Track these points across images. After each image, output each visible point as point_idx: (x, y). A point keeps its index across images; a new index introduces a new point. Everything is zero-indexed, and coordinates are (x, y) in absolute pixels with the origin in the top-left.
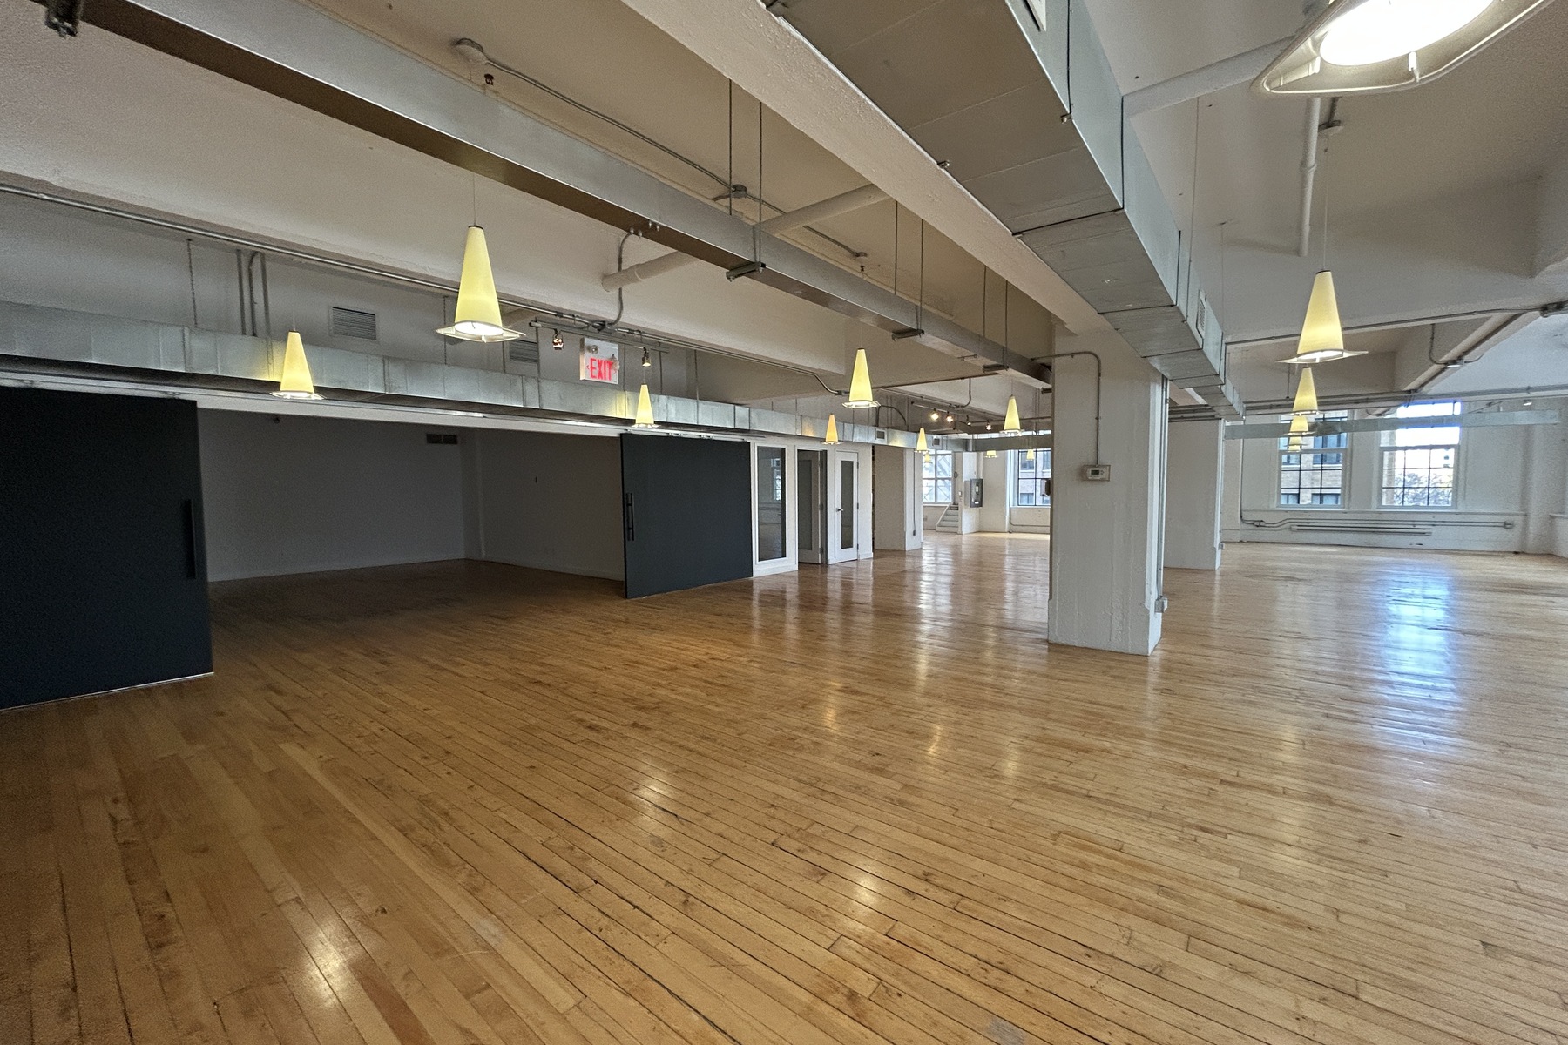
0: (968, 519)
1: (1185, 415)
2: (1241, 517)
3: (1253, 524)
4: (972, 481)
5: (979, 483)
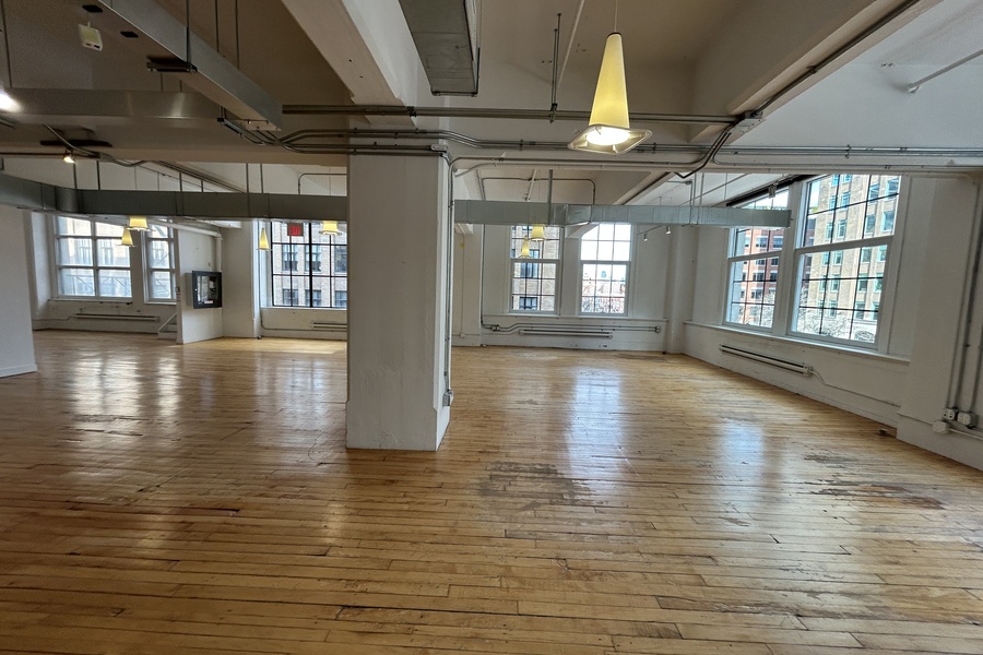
0: (194, 327)
2: (482, 322)
3: (491, 329)
4: (195, 274)
5: (216, 277)
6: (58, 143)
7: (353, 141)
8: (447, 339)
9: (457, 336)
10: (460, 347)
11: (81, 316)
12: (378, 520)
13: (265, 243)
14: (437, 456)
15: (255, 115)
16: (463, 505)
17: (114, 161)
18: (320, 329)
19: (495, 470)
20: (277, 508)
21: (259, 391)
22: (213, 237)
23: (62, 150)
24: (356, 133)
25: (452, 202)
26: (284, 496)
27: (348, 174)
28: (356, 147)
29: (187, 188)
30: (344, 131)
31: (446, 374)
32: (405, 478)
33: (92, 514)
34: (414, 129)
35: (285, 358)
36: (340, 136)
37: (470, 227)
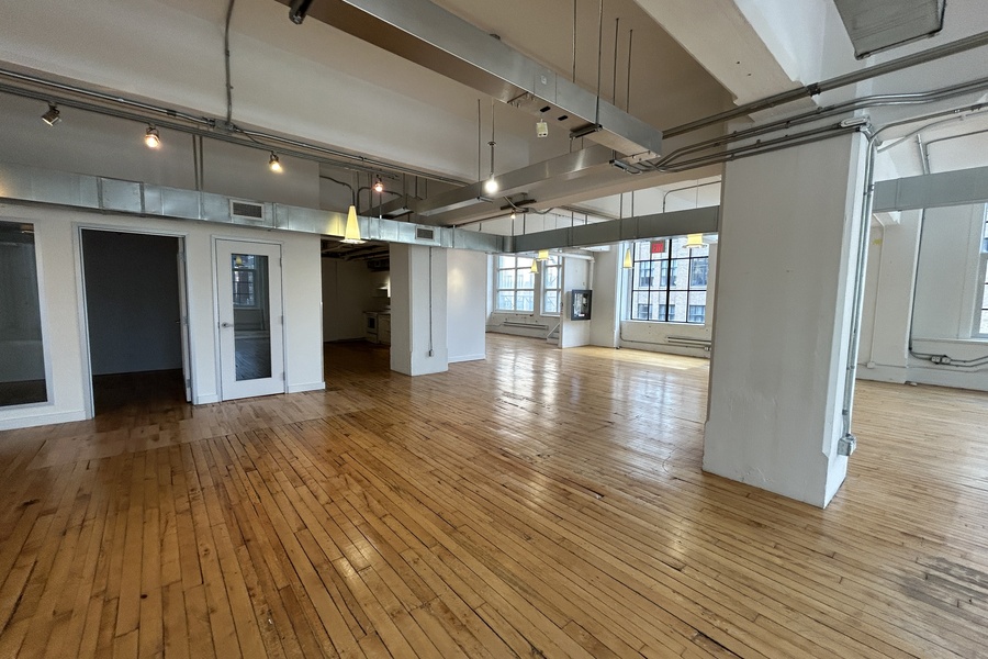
0: (571, 335)
1: (765, 138)
2: (910, 349)
3: (930, 359)
4: (574, 292)
5: (588, 294)
6: (509, 207)
7: (731, 146)
8: (850, 368)
9: (863, 365)
10: (868, 380)
11: (506, 324)
12: (741, 560)
13: (628, 262)
14: (826, 516)
15: (640, 149)
16: (871, 596)
17: (536, 212)
18: (677, 344)
19: (936, 569)
20: (634, 506)
21: (614, 396)
22: (588, 261)
23: (510, 210)
24: (735, 136)
25: (870, 186)
26: (641, 498)
27: (723, 182)
28: (733, 152)
29: (577, 223)
30: (721, 138)
31: (845, 412)
32: (776, 526)
33: (513, 463)
34: (816, 108)
35: (640, 369)
36: (717, 145)
37: (896, 216)
